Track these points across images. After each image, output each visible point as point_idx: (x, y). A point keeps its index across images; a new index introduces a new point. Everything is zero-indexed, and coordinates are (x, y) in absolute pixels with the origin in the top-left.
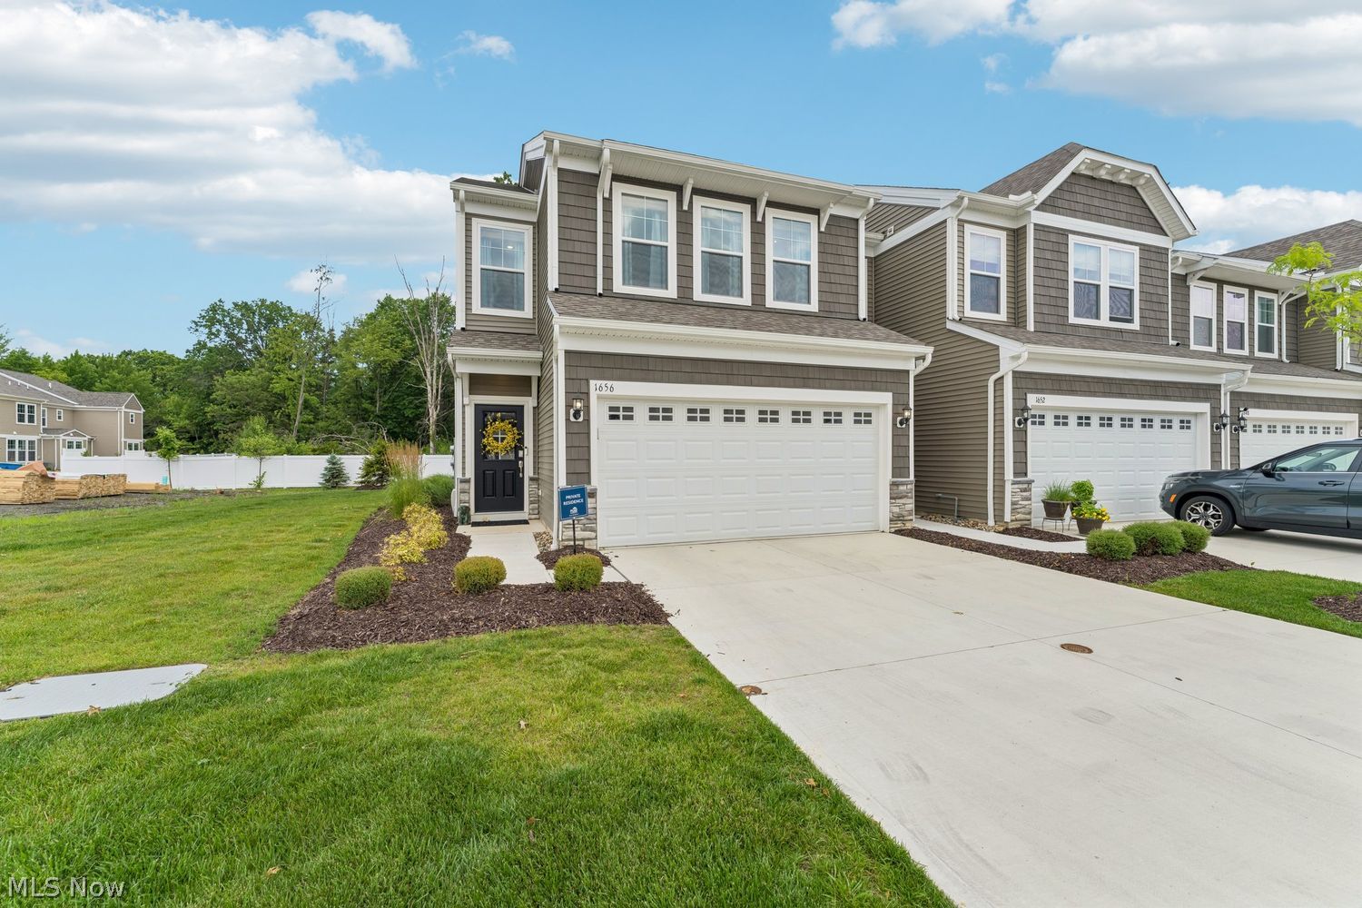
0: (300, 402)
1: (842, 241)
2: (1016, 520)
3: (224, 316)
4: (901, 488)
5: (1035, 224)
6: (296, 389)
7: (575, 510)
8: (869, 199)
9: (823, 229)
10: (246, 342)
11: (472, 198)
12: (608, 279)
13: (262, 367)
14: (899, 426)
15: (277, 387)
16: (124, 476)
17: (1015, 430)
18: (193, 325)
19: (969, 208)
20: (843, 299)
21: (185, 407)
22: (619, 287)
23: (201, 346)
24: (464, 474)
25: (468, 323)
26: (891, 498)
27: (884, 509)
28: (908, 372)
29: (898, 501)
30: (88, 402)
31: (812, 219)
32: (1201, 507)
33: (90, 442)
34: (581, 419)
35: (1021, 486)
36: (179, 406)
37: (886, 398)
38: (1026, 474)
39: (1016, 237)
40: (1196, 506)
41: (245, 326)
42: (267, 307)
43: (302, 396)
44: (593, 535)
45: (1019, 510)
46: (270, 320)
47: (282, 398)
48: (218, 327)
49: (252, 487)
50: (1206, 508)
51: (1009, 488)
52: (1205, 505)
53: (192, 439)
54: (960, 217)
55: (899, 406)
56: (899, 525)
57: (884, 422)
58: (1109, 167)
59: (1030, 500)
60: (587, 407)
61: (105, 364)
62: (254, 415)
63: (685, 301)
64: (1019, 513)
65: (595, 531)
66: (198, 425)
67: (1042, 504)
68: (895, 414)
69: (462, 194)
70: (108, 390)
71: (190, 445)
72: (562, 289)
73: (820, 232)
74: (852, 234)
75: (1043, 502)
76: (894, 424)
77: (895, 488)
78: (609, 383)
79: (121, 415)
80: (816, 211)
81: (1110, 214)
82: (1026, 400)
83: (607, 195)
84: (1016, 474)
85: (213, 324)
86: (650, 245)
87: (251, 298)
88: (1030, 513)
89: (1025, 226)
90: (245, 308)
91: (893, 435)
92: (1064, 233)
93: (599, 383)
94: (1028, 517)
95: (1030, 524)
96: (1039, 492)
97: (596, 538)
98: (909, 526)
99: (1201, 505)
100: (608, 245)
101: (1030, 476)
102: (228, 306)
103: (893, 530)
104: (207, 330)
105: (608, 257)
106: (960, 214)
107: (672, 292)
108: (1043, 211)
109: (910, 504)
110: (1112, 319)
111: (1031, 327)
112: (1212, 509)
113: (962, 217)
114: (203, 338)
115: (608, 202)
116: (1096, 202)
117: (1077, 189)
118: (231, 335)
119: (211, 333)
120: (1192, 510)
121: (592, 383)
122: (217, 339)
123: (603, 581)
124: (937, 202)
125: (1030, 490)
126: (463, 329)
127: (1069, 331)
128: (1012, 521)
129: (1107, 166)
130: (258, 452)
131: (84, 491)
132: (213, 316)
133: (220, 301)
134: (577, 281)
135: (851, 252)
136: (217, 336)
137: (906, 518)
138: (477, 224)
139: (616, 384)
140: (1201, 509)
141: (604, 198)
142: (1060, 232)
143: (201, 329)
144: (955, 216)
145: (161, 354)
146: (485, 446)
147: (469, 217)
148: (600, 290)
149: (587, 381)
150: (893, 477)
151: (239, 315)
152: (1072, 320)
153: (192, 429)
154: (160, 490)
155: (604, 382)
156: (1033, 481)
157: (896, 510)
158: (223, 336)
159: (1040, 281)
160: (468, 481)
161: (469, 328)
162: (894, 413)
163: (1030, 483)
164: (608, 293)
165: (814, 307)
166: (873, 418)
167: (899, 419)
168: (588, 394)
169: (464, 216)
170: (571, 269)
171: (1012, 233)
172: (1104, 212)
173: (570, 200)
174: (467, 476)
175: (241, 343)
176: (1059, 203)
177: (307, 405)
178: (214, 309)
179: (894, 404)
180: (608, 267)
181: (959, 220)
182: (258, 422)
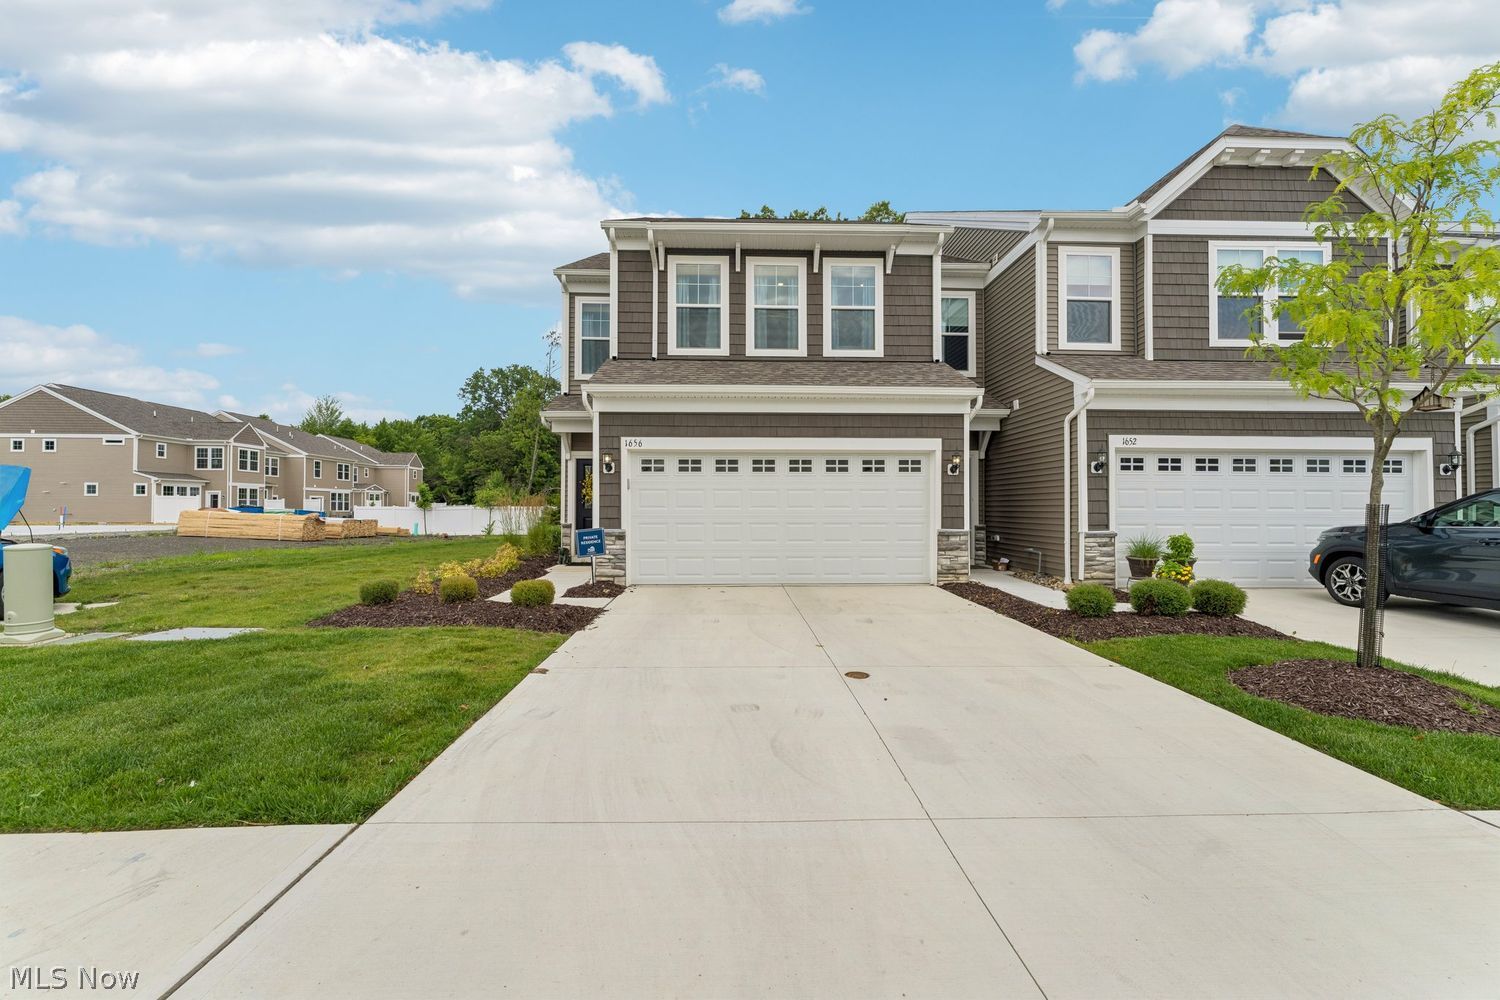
0: (535, 458)
1: (914, 281)
2: (1092, 578)
3: (484, 382)
4: (953, 539)
5: (1154, 236)
6: (530, 447)
7: (592, 549)
8: (938, 234)
9: (889, 271)
10: (501, 404)
11: (571, 280)
12: (663, 343)
13: (508, 426)
14: (950, 473)
15: (517, 445)
16: (376, 521)
17: (1090, 476)
18: (462, 392)
19: (1056, 228)
20: (914, 341)
21: (455, 464)
22: (673, 349)
23: (468, 409)
24: (566, 520)
25: (572, 388)
26: (939, 550)
27: (933, 562)
28: (962, 416)
29: (948, 553)
30: (386, 462)
31: (877, 263)
32: (1347, 570)
33: (385, 495)
34: (612, 472)
35: (1099, 540)
36: (451, 463)
37: (935, 445)
38: (1107, 527)
39: (1133, 253)
40: (1342, 569)
41: (501, 391)
42: (518, 372)
43: (536, 452)
44: (622, 572)
45: (1096, 567)
46: (520, 384)
47: (521, 454)
48: (480, 392)
49: (484, 534)
50: (1353, 572)
51: (1082, 542)
52: (1352, 567)
53: (460, 492)
54: (1049, 239)
55: (950, 452)
56: (951, 578)
57: (933, 469)
58: (1269, 151)
59: (1113, 555)
60: (618, 462)
61: (402, 427)
62: (494, 470)
63: (737, 358)
64: (1096, 571)
65: (624, 570)
66: (464, 479)
67: (1127, 562)
68: (945, 462)
69: (563, 278)
70: (403, 451)
71: (458, 497)
72: (623, 356)
73: (885, 274)
74: (925, 271)
75: (1129, 560)
76: (944, 472)
77: (945, 539)
78: (638, 439)
79: (406, 472)
80: (882, 254)
81: (1279, 207)
82: (1107, 442)
83: (662, 268)
84: (1091, 526)
85: (476, 391)
86: (707, 309)
87: (504, 365)
88: (1113, 571)
89: (1143, 239)
90: (498, 373)
91: (943, 484)
92: (1203, 241)
93: (629, 439)
94: (1110, 575)
95: (1114, 584)
96: (1122, 548)
97: (625, 575)
98: (963, 580)
99: (1347, 567)
100: (663, 312)
101: (1113, 528)
102: (487, 373)
103: (942, 583)
104: (471, 396)
105: (663, 324)
106: (1047, 236)
107: (724, 350)
108: (1167, 218)
109: (965, 557)
110: (1282, 337)
111: (1150, 355)
112: (1358, 574)
113: (1052, 238)
114: (469, 402)
115: (663, 275)
116: (1255, 196)
117: (1223, 185)
118: (489, 399)
119: (474, 398)
120: (1339, 575)
121: (623, 440)
122: (479, 404)
123: (554, 603)
124: (1025, 225)
125: (1113, 545)
126: (565, 394)
127: (1210, 355)
128: (1086, 579)
129: (1263, 151)
130: (488, 504)
131: (346, 532)
132: (476, 383)
133: (481, 369)
134: (635, 348)
135: (924, 290)
136: (479, 401)
137: (958, 571)
138: (579, 301)
139: (644, 440)
140: (1346, 573)
141: (659, 271)
142: (1195, 239)
143: (467, 395)
144: (1042, 237)
145: (445, 417)
146: (585, 496)
147: (572, 296)
148: (655, 355)
149: (619, 438)
150: (942, 527)
151: (496, 381)
152: (1215, 341)
153: (461, 483)
154: (402, 534)
155: (634, 438)
156: (1116, 535)
157: (947, 562)
158: (483, 400)
159: (1162, 301)
160: (569, 526)
161: (572, 393)
162: (943, 460)
163: (1113, 536)
164: (663, 355)
165: (878, 352)
166: (922, 466)
167: (950, 466)
168: (619, 449)
169: (568, 296)
170: (629, 338)
171: (1130, 248)
172: (1270, 206)
173: (630, 277)
174: (569, 522)
175: (497, 405)
176: (1194, 205)
177: (541, 461)
178: (477, 376)
179: (944, 451)
180: (663, 333)
181: (1049, 243)
182: (497, 475)
